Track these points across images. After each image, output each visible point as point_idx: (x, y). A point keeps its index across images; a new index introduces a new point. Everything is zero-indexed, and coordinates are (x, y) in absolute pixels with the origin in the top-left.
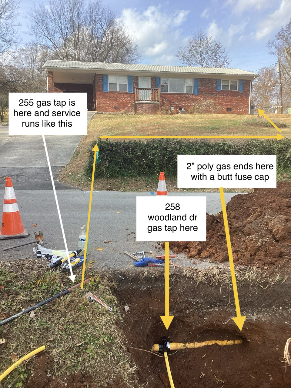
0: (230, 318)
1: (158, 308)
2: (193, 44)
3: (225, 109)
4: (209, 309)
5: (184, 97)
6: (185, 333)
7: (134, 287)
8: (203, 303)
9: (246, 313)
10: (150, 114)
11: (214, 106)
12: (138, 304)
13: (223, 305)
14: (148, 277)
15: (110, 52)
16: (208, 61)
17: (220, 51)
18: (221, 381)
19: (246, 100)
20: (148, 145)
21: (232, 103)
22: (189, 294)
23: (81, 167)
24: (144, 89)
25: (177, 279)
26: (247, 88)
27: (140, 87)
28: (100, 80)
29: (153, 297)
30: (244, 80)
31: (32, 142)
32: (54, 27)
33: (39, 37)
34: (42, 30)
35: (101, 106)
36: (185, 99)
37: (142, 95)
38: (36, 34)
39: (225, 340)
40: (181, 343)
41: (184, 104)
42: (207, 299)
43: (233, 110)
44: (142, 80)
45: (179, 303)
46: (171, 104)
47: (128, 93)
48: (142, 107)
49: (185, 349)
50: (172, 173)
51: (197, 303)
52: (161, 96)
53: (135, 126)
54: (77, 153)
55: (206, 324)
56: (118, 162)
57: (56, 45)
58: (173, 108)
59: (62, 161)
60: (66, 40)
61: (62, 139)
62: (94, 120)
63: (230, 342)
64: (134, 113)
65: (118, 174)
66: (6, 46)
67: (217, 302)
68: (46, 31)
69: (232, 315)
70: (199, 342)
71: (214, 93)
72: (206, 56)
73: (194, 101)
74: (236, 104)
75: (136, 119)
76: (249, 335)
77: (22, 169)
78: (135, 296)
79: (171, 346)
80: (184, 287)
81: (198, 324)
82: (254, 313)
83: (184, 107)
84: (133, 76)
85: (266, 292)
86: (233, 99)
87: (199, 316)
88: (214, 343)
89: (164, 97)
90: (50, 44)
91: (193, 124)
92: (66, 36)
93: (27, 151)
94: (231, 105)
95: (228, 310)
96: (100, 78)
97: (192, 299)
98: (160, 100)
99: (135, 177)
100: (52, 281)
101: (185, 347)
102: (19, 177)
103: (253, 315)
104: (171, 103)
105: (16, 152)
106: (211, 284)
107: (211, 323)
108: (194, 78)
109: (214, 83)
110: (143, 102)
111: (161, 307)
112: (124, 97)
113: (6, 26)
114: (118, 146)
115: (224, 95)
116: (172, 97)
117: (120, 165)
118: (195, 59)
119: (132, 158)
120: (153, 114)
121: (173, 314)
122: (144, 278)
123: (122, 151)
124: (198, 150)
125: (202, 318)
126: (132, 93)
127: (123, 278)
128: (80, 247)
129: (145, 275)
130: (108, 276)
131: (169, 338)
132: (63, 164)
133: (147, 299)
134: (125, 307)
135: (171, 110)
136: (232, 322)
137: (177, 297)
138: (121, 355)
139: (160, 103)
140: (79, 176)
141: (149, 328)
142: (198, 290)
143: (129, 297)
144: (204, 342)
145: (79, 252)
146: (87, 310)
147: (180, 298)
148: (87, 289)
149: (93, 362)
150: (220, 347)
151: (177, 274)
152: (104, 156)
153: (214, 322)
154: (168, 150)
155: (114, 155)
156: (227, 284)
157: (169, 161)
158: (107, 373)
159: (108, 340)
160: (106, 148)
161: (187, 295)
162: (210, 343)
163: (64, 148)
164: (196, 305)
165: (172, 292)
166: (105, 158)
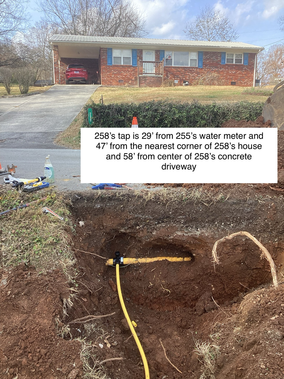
0: (176, 233)
1: (111, 225)
2: (201, 19)
3: (229, 82)
4: (157, 224)
5: (188, 71)
6: (137, 248)
7: (89, 205)
8: (151, 219)
9: (191, 228)
10: (153, 87)
11: (218, 79)
12: (93, 221)
13: (170, 221)
14: (101, 197)
15: (118, 29)
16: (215, 37)
17: (227, 25)
18: (167, 290)
19: (251, 74)
20: (140, 107)
21: (236, 76)
24: (147, 62)
25: (128, 198)
26: (252, 62)
27: (144, 60)
28: (104, 54)
29: (106, 214)
30: (249, 53)
31: (34, 111)
32: (62, 4)
33: (47, 14)
34: (50, 7)
35: (105, 80)
36: (189, 73)
37: (146, 67)
38: (45, 10)
39: (175, 257)
40: (134, 258)
41: (188, 78)
42: (154, 215)
43: (238, 83)
44: (146, 54)
45: (129, 220)
46: (175, 78)
47: (132, 67)
48: (145, 80)
49: (137, 263)
51: (145, 219)
52: (164, 69)
53: (136, 96)
54: (76, 121)
55: (154, 239)
56: (111, 124)
57: (64, 22)
59: (61, 127)
60: (74, 17)
61: (63, 108)
62: (97, 92)
63: (180, 259)
64: (138, 86)
66: (16, 23)
67: (164, 218)
68: (55, 8)
69: (178, 230)
70: (150, 258)
71: (219, 67)
72: (213, 31)
73: (198, 74)
74: (241, 77)
75: (138, 91)
76: (194, 249)
77: (22, 133)
78: (90, 214)
79: (125, 260)
80: (134, 205)
81: (148, 239)
82: (198, 229)
83: (188, 81)
84: (137, 49)
85: (209, 209)
86: (238, 73)
87: (148, 232)
88: (164, 259)
89: (167, 70)
90: (59, 21)
91: (193, 94)
92: (75, 13)
93: (29, 118)
94: (236, 79)
95: (174, 226)
96: (104, 52)
97: (141, 215)
98: (163, 74)
100: (12, 198)
101: (137, 262)
102: (18, 140)
103: (197, 230)
104: (175, 76)
105: (18, 120)
106: (159, 203)
107: (159, 238)
108: (198, 52)
109: (219, 57)
110: (147, 76)
111: (113, 223)
112: (128, 71)
113: (15, 3)
114: (110, 109)
115: (229, 69)
116: (176, 70)
118: (202, 34)
119: (124, 121)
120: (156, 87)
121: (125, 230)
122: (98, 198)
123: (115, 114)
124: (188, 112)
125: (151, 234)
126: (136, 67)
127: (80, 198)
128: (46, 175)
129: (99, 194)
130: (65, 195)
131: (124, 255)
132: (61, 130)
133: (101, 216)
134: (79, 222)
135: (175, 83)
136: (178, 236)
137: (128, 214)
138: (64, 252)
139: (164, 77)
140: (74, 139)
141: (103, 243)
142: (147, 207)
143: (84, 214)
144: (155, 258)
145: (43, 179)
146: (40, 218)
147: (131, 215)
148: (44, 204)
149: (38, 257)
150: (170, 263)
151: (129, 194)
152: (97, 118)
153: (161, 237)
154: (159, 112)
155: (107, 117)
156: (174, 201)
157: (160, 123)
158: (48, 265)
159: (55, 241)
160: (99, 111)
161: (137, 213)
162: (161, 259)
163: (64, 117)
164: (145, 221)
165: (124, 210)
166: (98, 120)
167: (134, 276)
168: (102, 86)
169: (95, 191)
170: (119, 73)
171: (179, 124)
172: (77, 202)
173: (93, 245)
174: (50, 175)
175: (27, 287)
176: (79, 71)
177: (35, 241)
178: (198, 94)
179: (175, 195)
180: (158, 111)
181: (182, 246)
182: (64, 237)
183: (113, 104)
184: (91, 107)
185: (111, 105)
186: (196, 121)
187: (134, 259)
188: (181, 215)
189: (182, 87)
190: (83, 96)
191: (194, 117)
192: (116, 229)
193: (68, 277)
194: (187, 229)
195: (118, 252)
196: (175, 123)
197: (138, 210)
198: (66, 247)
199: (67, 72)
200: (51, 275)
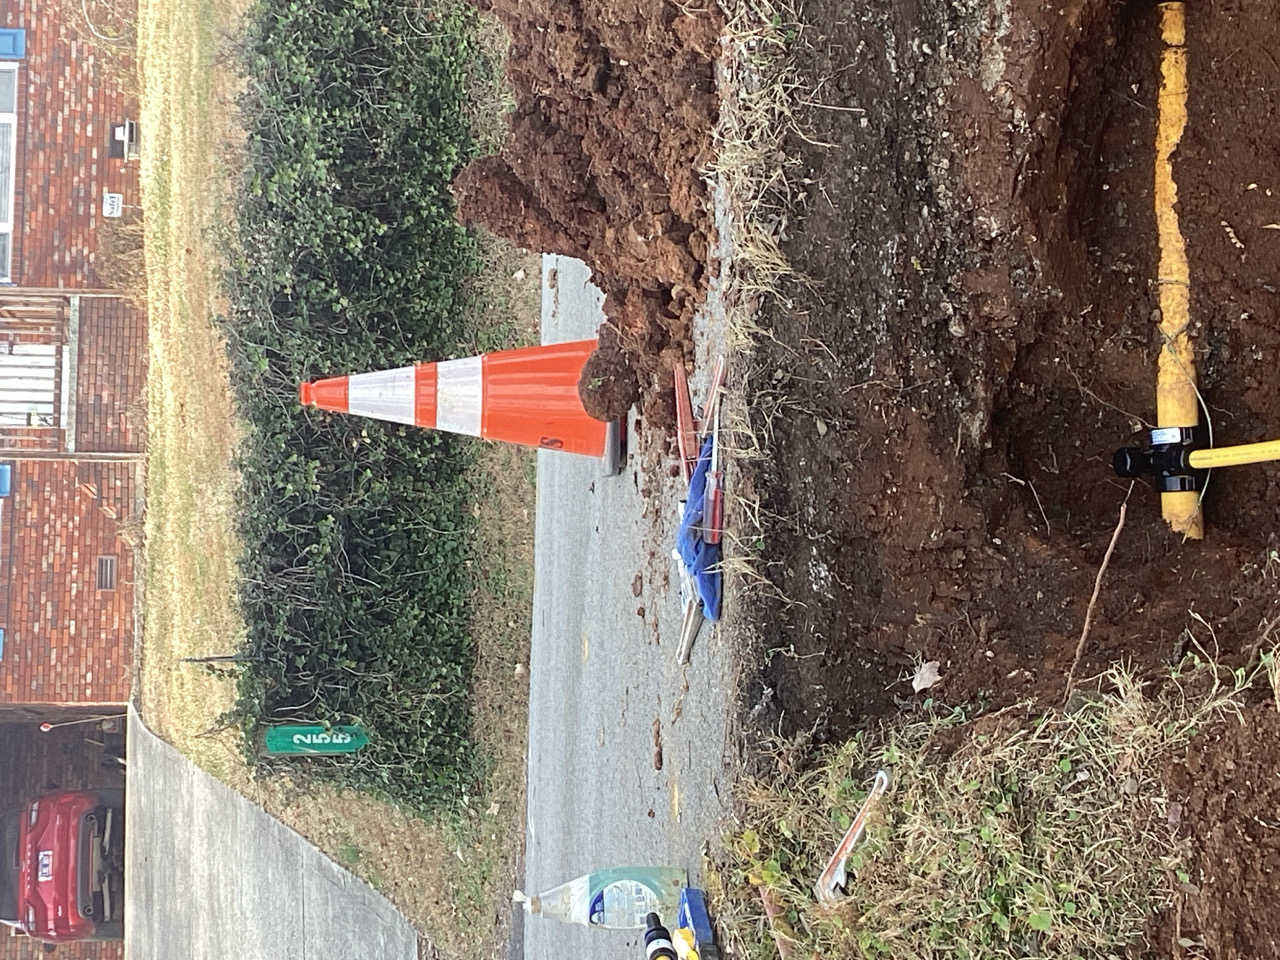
0: (996, 88)
1: (938, 498)
4: (938, 206)
5: (42, 126)
6: (1095, 340)
7: (815, 632)
8: (901, 245)
10: (148, 359)
12: (914, 611)
13: (917, 126)
14: (763, 555)
20: (264, 417)
22: (852, 320)
23: (415, 838)
25: (774, 387)
29: (872, 527)
35: (96, 678)
36: (55, 120)
37: (25, 408)
39: (1155, 101)
40: (1160, 361)
41: (90, 128)
42: (878, 222)
45: (908, 381)
46: (87, 213)
47: (13, 496)
48: (101, 410)
49: (1190, 338)
50: (443, 267)
51: (905, 278)
54: (352, 856)
55: (1030, 226)
56: (371, 606)
58: (113, 205)
59: (393, 951)
61: (274, 945)
62: (172, 731)
63: (1173, 72)
64: (138, 462)
65: (444, 607)
69: (977, 75)
70: (1160, 259)
73: (67, 61)
75: (168, 454)
78: (868, 629)
79: (1173, 419)
80: (816, 351)
81: (1032, 268)
83: (108, 126)
87: (985, 262)
88: (1169, 168)
89: (39, 264)
91: (188, 86)
95: (949, 98)
97: (879, 307)
98: (61, 289)
99: (463, 502)
101: (1183, 338)
104: (75, 217)
106: (802, 196)
107: (1022, 196)
110: (70, 402)
111: (929, 481)
112: (38, 526)
114: (269, 609)
116: (40, 208)
117: (386, 593)
119: (346, 521)
120: (145, 337)
121: (972, 409)
122: (768, 576)
123: (302, 580)
124: (295, 98)
125: (996, 248)
126: (13, 471)
127: (768, 691)
128: (638, 920)
129: (748, 570)
130: (751, 780)
131: (1139, 427)
132: (407, 946)
133: (884, 559)
134: (917, 690)
135: (124, 211)
136: (1013, 76)
137: (871, 386)
138: (1069, 747)
139: (79, 285)
140: (463, 851)
141: (1054, 552)
142: (827, 271)
143: (872, 662)
144: (1161, 227)
145: (658, 931)
146: (875, 912)
147: (878, 371)
148: (801, 899)
149: (1095, 900)
150: (1193, 134)
151: (750, 383)
152: (330, 694)
153: (1016, 180)
154: (293, 288)
155: (323, 629)
156: (794, 103)
157: (363, 282)
158: (1144, 834)
159: (1004, 807)
160: (281, 682)
161: (862, 331)
162: (1167, 190)
163: (326, 936)
164: (917, 282)
165: (845, 415)
166: (343, 691)
167: (1270, 358)
168: (138, 703)
169: (730, 596)
170: (55, 582)
171: (375, 155)
172: (795, 708)
173: (1060, 610)
174: (639, 891)
175: (1259, 942)
176: (36, 852)
177: (1005, 926)
178: (188, 50)
179: (755, 96)
180: (289, 291)
181: (1078, 48)
182: (986, 752)
183: (243, 590)
184: (255, 734)
185: (244, 605)
186: (357, 46)
187: (1166, 359)
188: (879, 59)
189: (143, 165)
190: (199, 819)
191: (331, 57)
192: (967, 468)
193: (1214, 710)
194: (971, 18)
195: (1119, 457)
196: (364, 179)
197: (847, 324)
198: (1045, 737)
199: (40, 929)
200: (1198, 810)
